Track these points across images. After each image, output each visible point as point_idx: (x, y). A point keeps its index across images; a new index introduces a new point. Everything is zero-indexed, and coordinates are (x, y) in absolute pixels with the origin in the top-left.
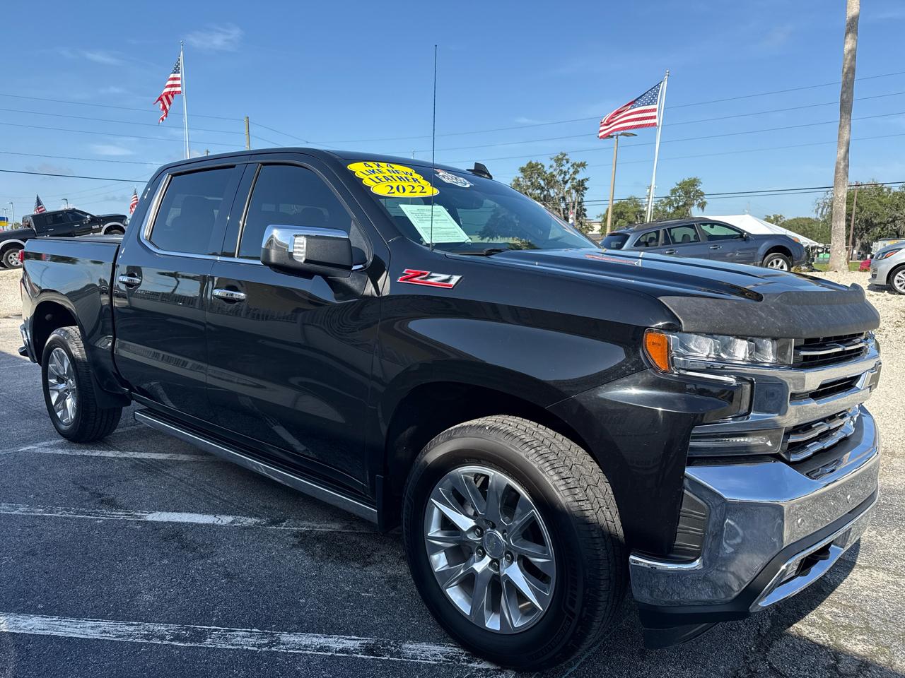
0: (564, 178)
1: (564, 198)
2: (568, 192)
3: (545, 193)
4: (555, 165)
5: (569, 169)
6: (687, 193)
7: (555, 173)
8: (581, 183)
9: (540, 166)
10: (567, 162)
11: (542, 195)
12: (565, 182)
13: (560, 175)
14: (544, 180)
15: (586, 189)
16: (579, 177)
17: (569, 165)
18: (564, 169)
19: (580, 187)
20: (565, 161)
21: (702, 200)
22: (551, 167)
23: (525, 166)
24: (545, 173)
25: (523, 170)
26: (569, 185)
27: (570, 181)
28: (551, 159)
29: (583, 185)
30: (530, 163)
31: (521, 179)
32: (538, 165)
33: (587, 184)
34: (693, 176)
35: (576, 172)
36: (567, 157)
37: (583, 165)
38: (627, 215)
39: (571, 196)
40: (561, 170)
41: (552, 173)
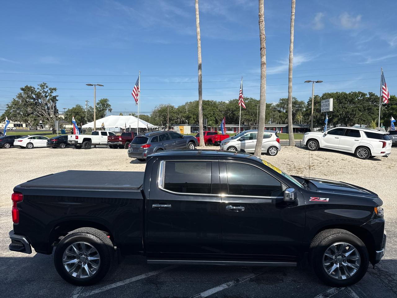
0: (46, 94)
1: (46, 104)
2: (48, 101)
3: (36, 101)
4: (40, 88)
5: (48, 90)
6: (103, 105)
7: (41, 92)
8: (55, 97)
9: (32, 88)
10: (47, 87)
11: (34, 102)
12: (46, 97)
13: (44, 93)
14: (35, 95)
15: (57, 100)
16: (54, 94)
17: (48, 89)
18: (46, 90)
19: (54, 99)
20: (45, 87)
21: (110, 108)
22: (38, 89)
23: (24, 87)
24: (36, 92)
25: (22, 89)
26: (48, 98)
27: (49, 96)
28: (38, 85)
29: (55, 98)
30: (27, 86)
31: (22, 94)
32: (32, 87)
33: (57, 98)
34: (105, 98)
35: (51, 92)
36: (46, 85)
37: (55, 89)
38: (80, 114)
39: (50, 104)
40: (44, 91)
41: (39, 92)
